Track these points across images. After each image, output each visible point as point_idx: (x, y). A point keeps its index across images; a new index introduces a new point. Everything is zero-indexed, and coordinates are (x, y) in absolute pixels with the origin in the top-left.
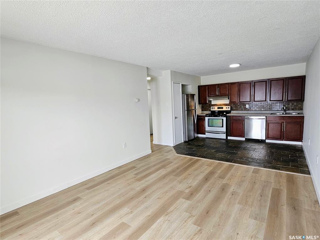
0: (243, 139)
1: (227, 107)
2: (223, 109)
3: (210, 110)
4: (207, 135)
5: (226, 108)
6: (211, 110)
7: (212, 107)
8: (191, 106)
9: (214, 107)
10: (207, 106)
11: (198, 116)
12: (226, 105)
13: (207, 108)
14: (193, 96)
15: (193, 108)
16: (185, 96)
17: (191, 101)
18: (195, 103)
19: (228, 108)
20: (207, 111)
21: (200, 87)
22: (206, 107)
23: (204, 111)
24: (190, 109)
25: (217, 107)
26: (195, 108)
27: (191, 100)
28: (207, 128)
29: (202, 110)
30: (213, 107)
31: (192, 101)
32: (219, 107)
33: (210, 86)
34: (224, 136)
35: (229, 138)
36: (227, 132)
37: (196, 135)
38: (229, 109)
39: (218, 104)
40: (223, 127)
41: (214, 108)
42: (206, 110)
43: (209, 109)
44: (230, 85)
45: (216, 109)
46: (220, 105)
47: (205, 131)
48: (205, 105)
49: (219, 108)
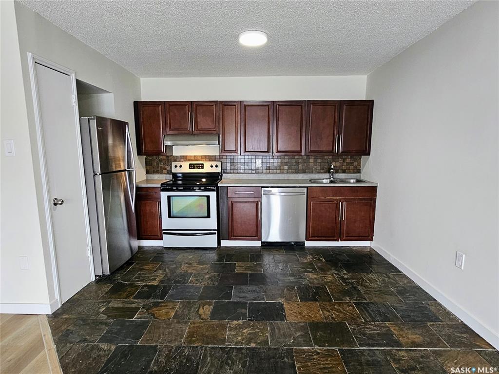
0: (258, 244)
1: (214, 163)
2: (203, 168)
3: (169, 172)
4: (168, 241)
5: (212, 166)
6: (173, 171)
7: (174, 164)
8: (116, 159)
9: (181, 163)
10: (161, 161)
11: (138, 189)
12: (211, 158)
13: (161, 165)
14: (120, 127)
15: (123, 166)
16: (94, 123)
17: (114, 146)
18: (129, 152)
19: (217, 166)
20: (162, 173)
21: (138, 106)
22: (158, 164)
23: (154, 172)
24: (114, 170)
25: (188, 163)
26: (129, 166)
27: (114, 140)
28: (167, 223)
29: (148, 172)
30: (179, 164)
31: (117, 143)
32: (194, 164)
33: (170, 106)
34: (211, 241)
35: (225, 243)
36: (218, 230)
37: (136, 243)
38: (219, 170)
39: (191, 156)
40: (209, 216)
41: (181, 166)
42: (158, 172)
43: (168, 168)
44: (221, 106)
45: (185, 168)
46: (196, 158)
47: (161, 230)
48: (155, 157)
49: (192, 166)
